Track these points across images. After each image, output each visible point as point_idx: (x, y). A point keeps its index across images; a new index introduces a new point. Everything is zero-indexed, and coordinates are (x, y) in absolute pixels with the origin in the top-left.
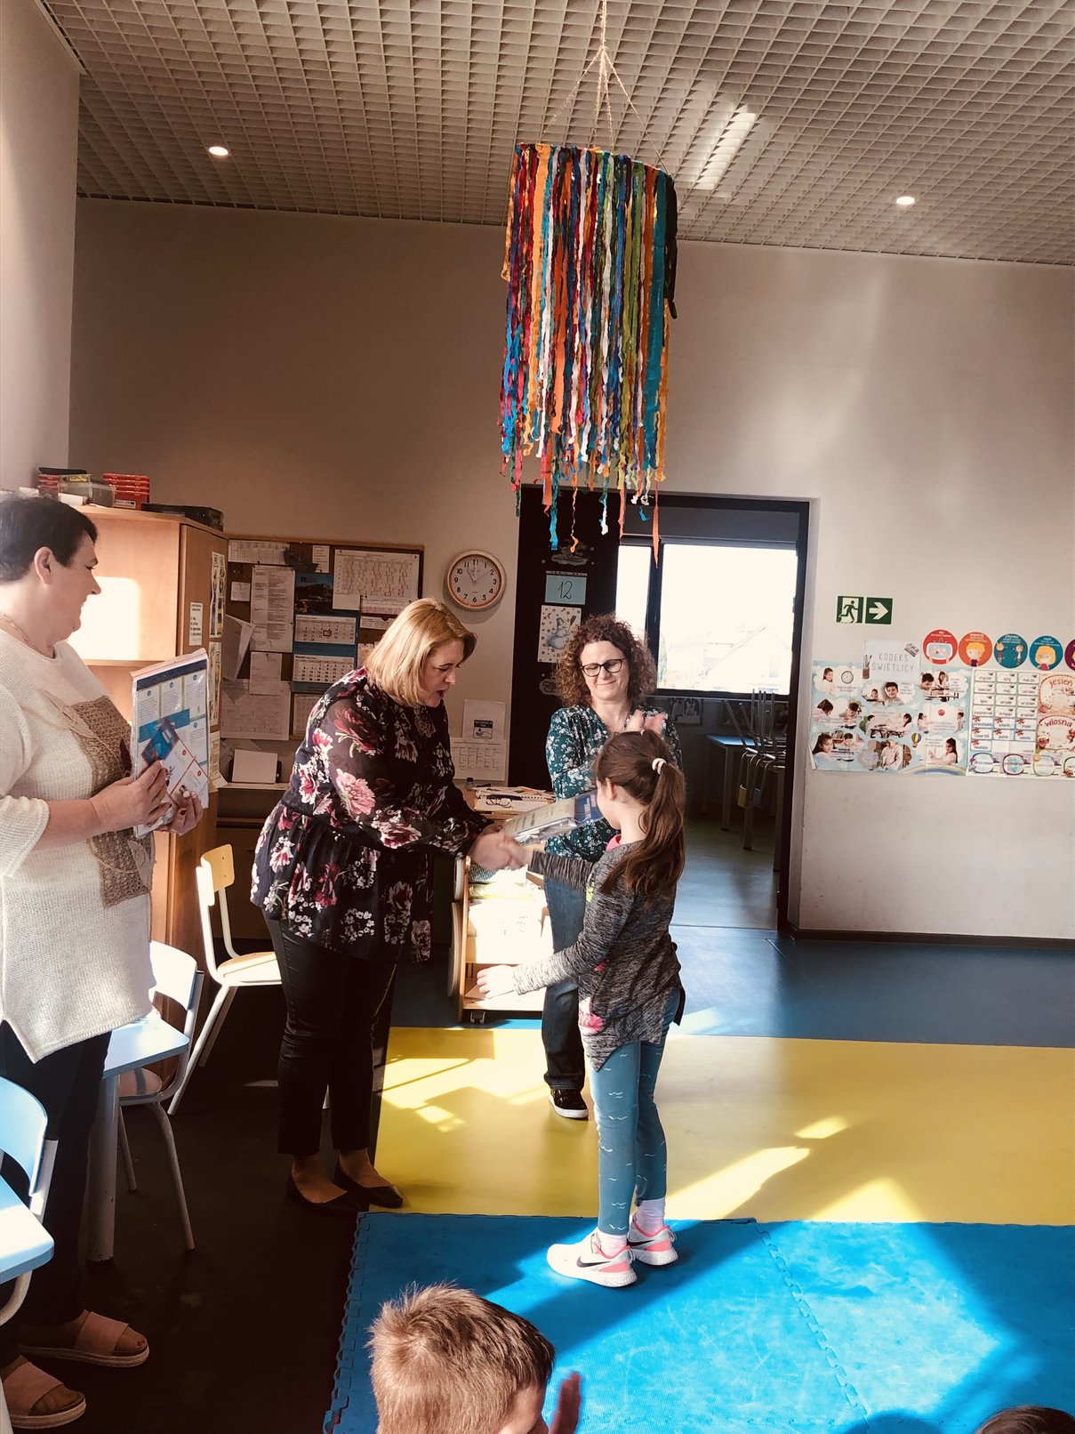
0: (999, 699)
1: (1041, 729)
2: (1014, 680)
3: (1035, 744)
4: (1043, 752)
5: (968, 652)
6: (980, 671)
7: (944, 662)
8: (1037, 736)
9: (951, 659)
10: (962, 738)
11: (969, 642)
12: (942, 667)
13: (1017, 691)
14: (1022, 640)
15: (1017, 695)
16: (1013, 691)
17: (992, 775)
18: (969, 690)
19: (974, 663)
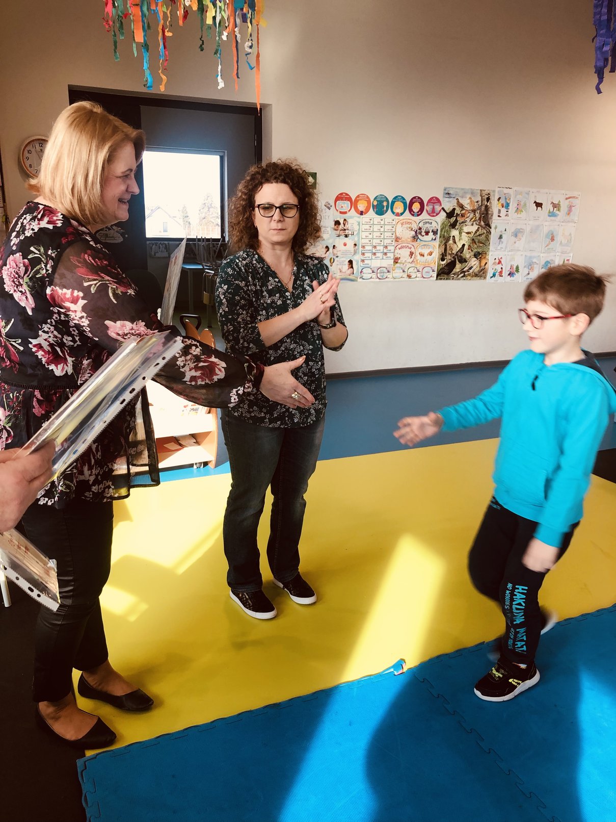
0: (375, 234)
1: (396, 251)
2: (382, 222)
3: (393, 261)
4: (397, 265)
5: (358, 206)
6: (365, 218)
7: (345, 213)
8: (394, 256)
9: (349, 211)
10: (356, 259)
11: (359, 200)
12: (345, 216)
13: (384, 229)
14: (387, 198)
15: (385, 232)
16: (382, 230)
17: (371, 279)
18: (359, 229)
19: (362, 213)
